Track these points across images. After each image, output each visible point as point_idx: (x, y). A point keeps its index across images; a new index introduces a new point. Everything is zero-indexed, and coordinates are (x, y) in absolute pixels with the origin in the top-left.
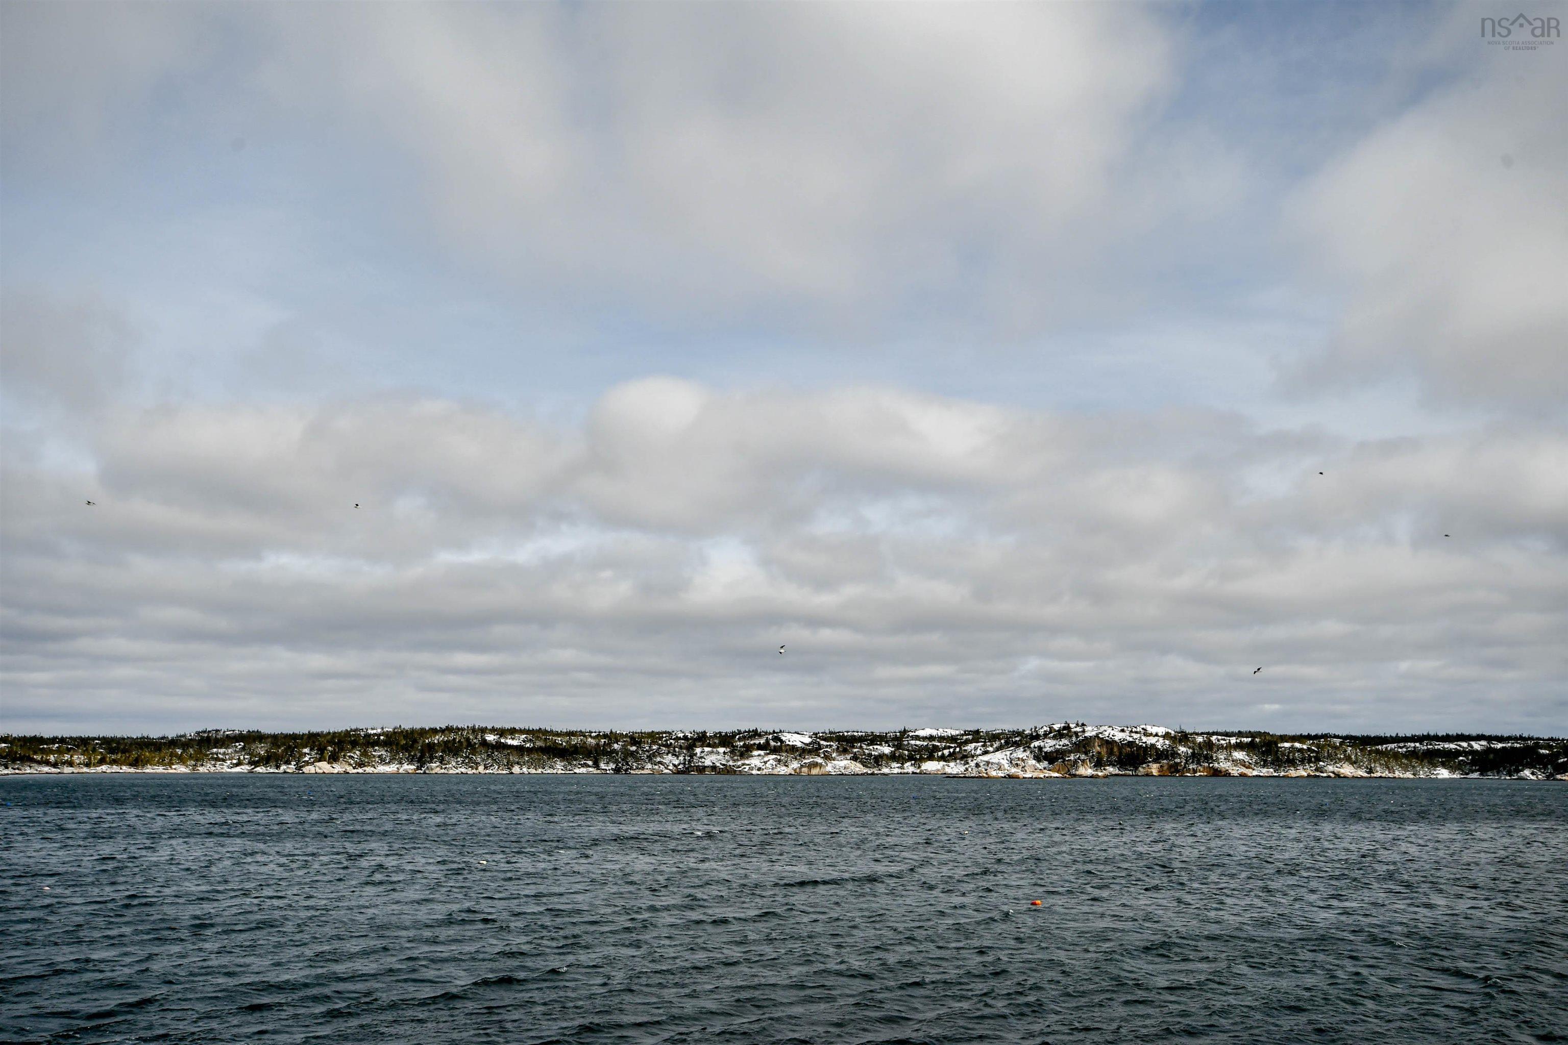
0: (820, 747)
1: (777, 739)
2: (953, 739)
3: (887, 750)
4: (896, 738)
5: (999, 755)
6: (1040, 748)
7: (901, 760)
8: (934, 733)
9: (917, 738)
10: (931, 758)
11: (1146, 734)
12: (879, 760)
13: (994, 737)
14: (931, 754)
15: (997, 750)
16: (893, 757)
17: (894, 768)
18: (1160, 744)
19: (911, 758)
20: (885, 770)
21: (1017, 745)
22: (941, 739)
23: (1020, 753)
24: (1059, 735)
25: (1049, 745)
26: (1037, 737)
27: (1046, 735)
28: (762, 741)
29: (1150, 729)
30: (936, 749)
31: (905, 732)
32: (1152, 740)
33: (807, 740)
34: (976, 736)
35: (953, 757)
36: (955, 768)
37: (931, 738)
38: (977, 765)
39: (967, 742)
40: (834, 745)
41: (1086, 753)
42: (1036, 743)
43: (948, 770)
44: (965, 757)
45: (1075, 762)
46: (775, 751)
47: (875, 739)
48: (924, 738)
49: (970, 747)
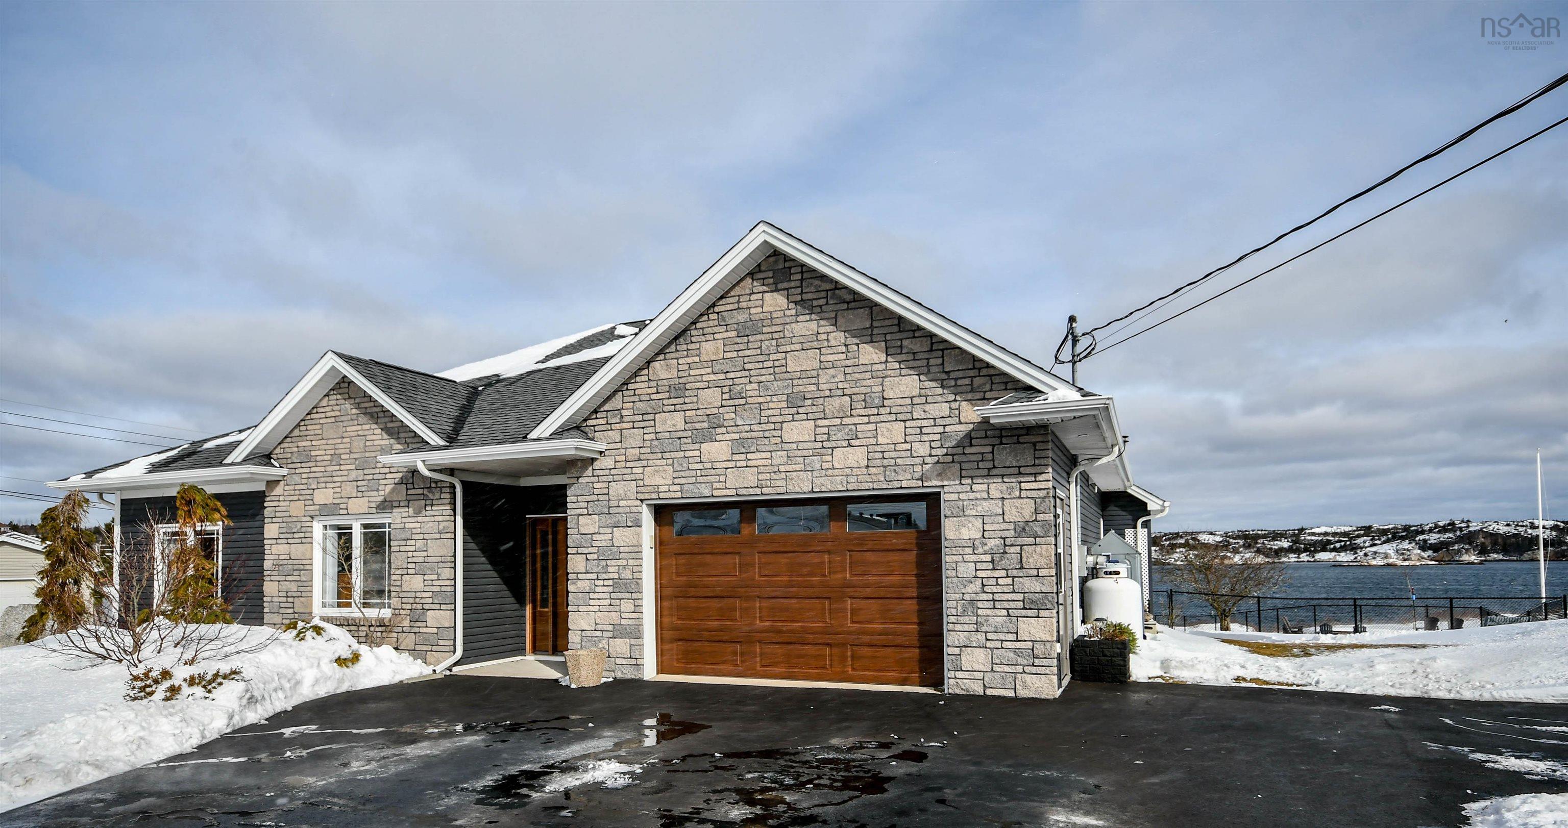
0: (1229, 544)
1: (1194, 539)
2: (1345, 534)
3: (1285, 544)
4: (1294, 535)
5: (1386, 546)
6: (1425, 541)
7: (1298, 551)
8: (1329, 530)
9: (1314, 534)
10: (1324, 549)
11: (1533, 527)
12: (1279, 552)
13: (1384, 532)
14: (1324, 546)
15: (1384, 542)
16: (1290, 550)
17: (1293, 558)
18: (1547, 534)
19: (1306, 550)
20: (1284, 559)
21: (1403, 538)
22: (1335, 534)
23: (1405, 545)
24: (1444, 530)
25: (1433, 538)
26: (1423, 532)
27: (1431, 531)
28: (1183, 541)
29: (1537, 523)
30: (1329, 542)
31: (1301, 530)
33: (1219, 539)
34: (1367, 530)
35: (1343, 549)
36: (1345, 557)
37: (1326, 534)
38: (1366, 555)
39: (1359, 536)
40: (1241, 542)
41: (1470, 544)
42: (1422, 537)
43: (1339, 559)
44: (1354, 549)
45: (1459, 551)
46: (1193, 548)
47: (1276, 536)
48: (1319, 534)
49: (1359, 541)
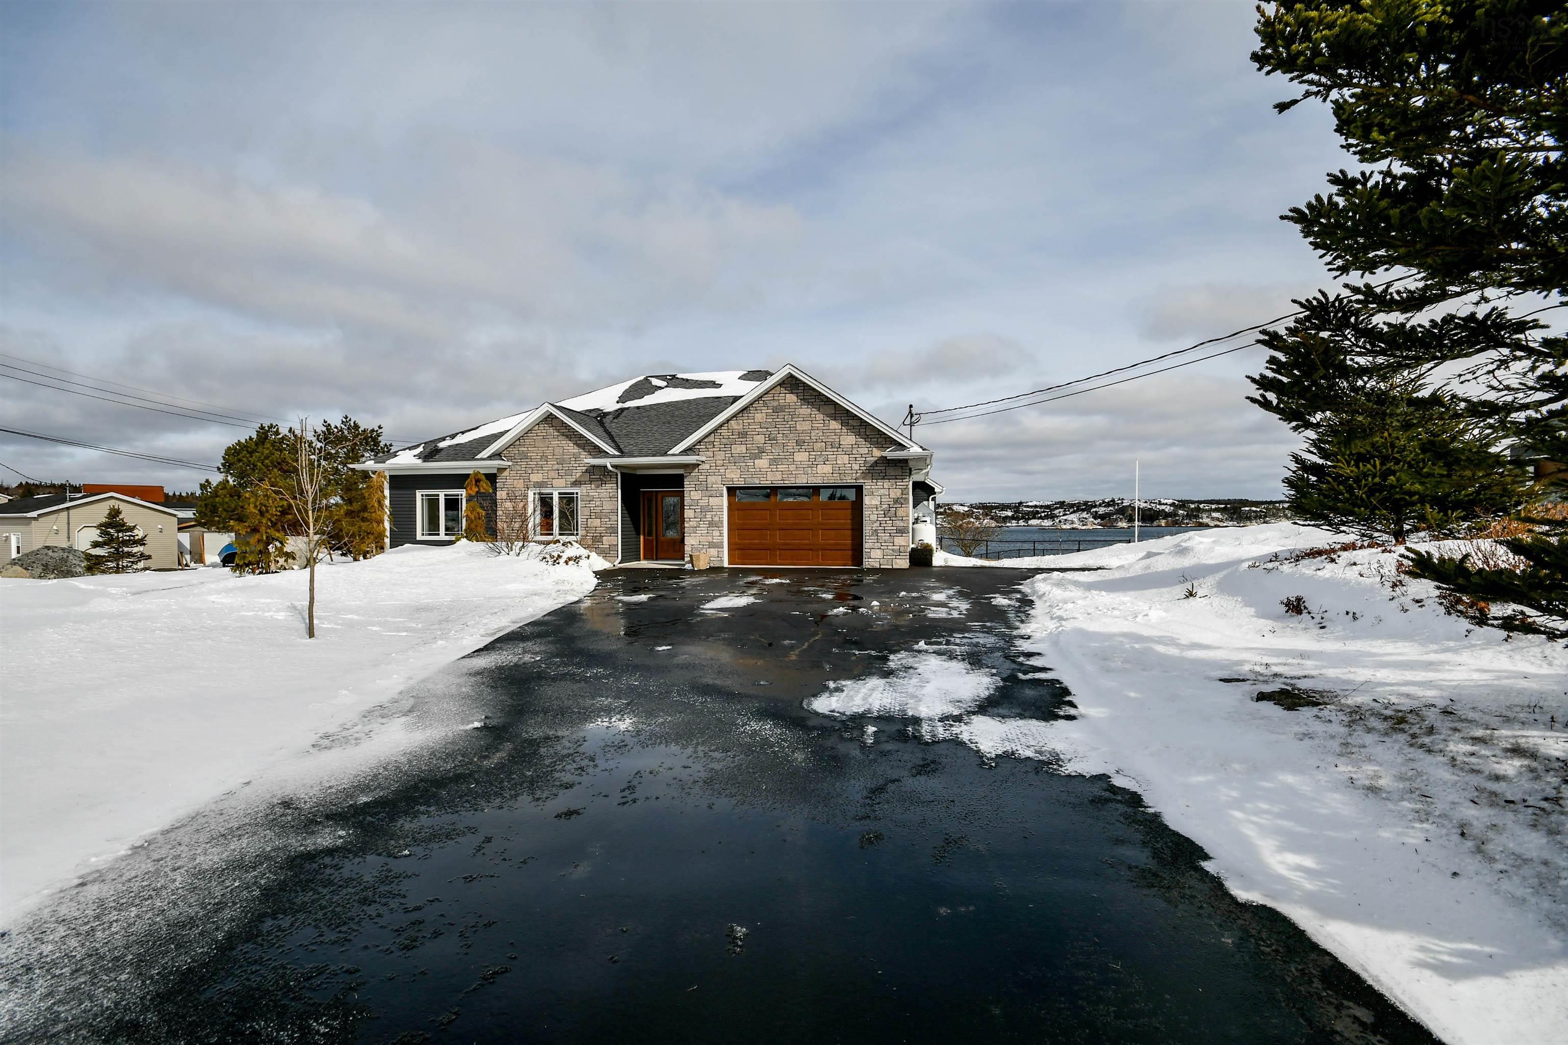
0: (973, 513)
1: (950, 509)
2: (1048, 507)
3: (1010, 514)
4: (1016, 507)
5: (1072, 516)
6: (1096, 512)
7: (1018, 519)
8: (1038, 504)
9: (1028, 506)
10: (1034, 518)
11: (1160, 504)
12: (1006, 519)
13: (1072, 506)
14: (1034, 515)
15: (1071, 513)
16: (1013, 518)
17: (1014, 523)
18: (1168, 509)
19: (1023, 518)
20: (1008, 524)
21: (1083, 510)
22: (1041, 507)
23: (1084, 515)
24: (1108, 505)
25: (1102, 510)
26: (1095, 506)
27: (1100, 505)
28: (942, 510)
29: (1163, 501)
30: (1038, 512)
31: (1020, 503)
32: (1163, 507)
33: (966, 509)
34: (1062, 504)
35: (1046, 517)
36: (1047, 523)
37: (1036, 506)
38: (1060, 521)
39: (1057, 508)
40: (981, 511)
41: (1123, 515)
42: (1094, 510)
43: (1043, 524)
44: (1052, 517)
45: (1116, 519)
46: (949, 515)
47: (1004, 507)
48: (1032, 507)
49: (1056, 512)
